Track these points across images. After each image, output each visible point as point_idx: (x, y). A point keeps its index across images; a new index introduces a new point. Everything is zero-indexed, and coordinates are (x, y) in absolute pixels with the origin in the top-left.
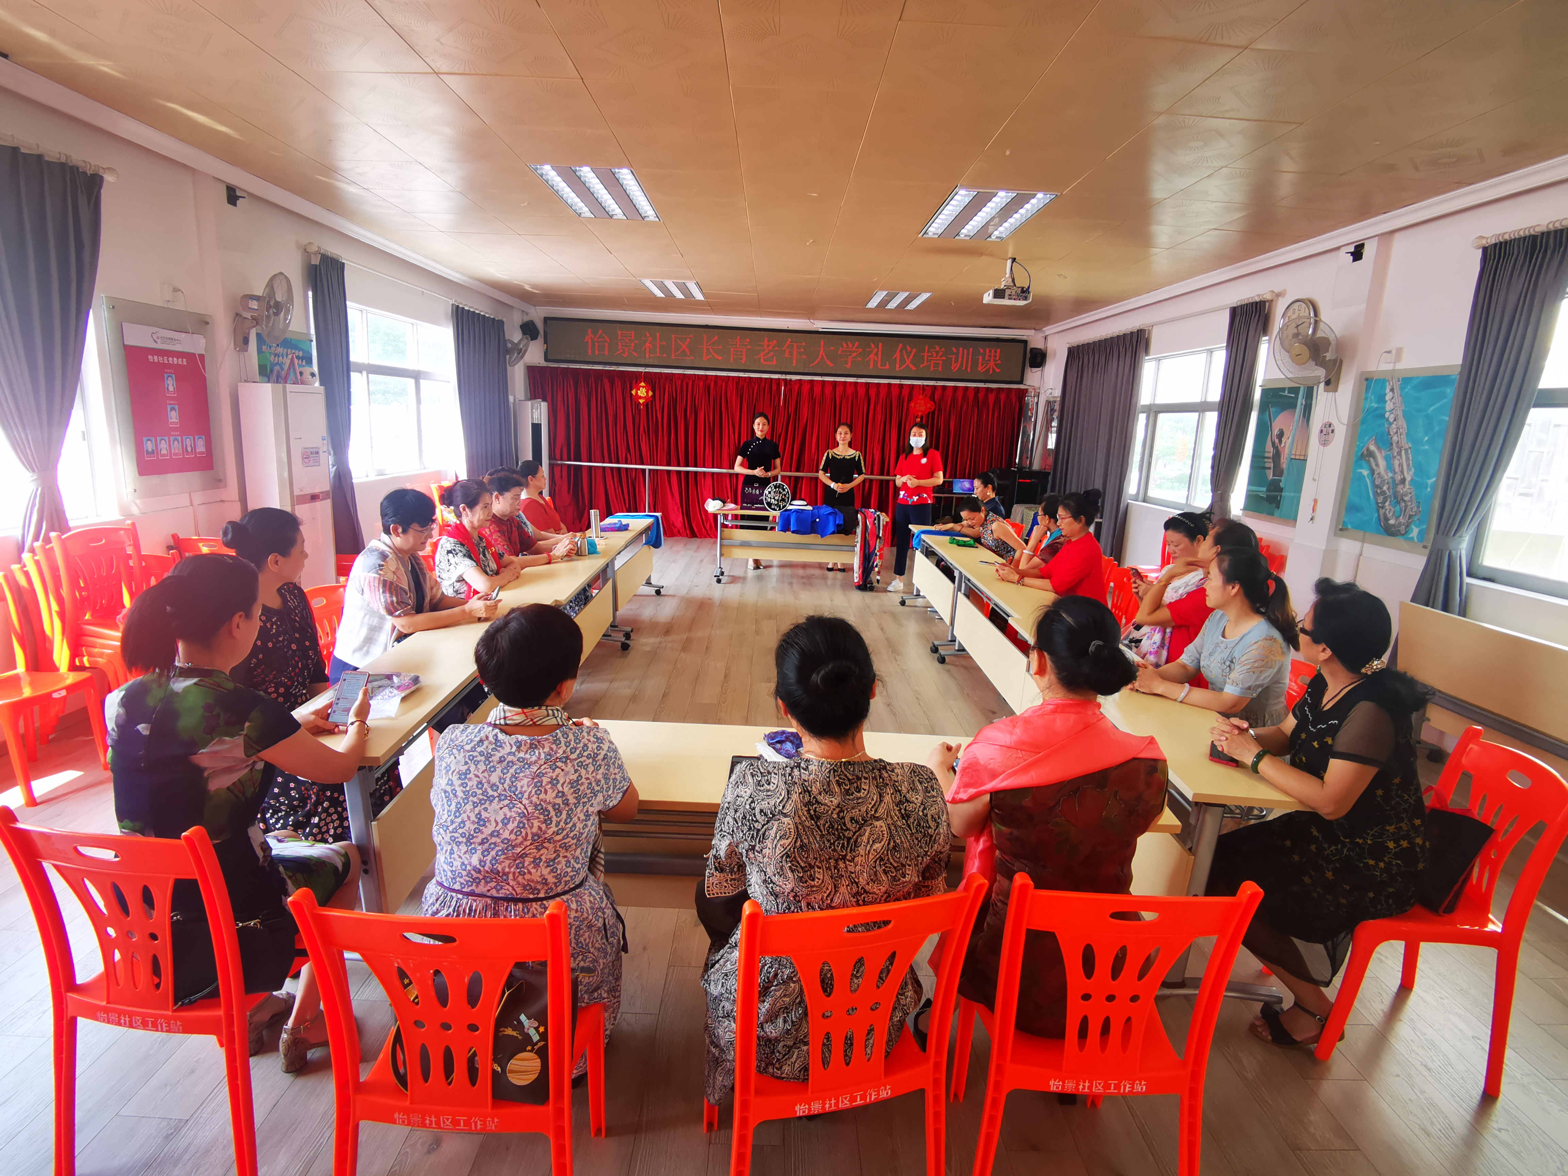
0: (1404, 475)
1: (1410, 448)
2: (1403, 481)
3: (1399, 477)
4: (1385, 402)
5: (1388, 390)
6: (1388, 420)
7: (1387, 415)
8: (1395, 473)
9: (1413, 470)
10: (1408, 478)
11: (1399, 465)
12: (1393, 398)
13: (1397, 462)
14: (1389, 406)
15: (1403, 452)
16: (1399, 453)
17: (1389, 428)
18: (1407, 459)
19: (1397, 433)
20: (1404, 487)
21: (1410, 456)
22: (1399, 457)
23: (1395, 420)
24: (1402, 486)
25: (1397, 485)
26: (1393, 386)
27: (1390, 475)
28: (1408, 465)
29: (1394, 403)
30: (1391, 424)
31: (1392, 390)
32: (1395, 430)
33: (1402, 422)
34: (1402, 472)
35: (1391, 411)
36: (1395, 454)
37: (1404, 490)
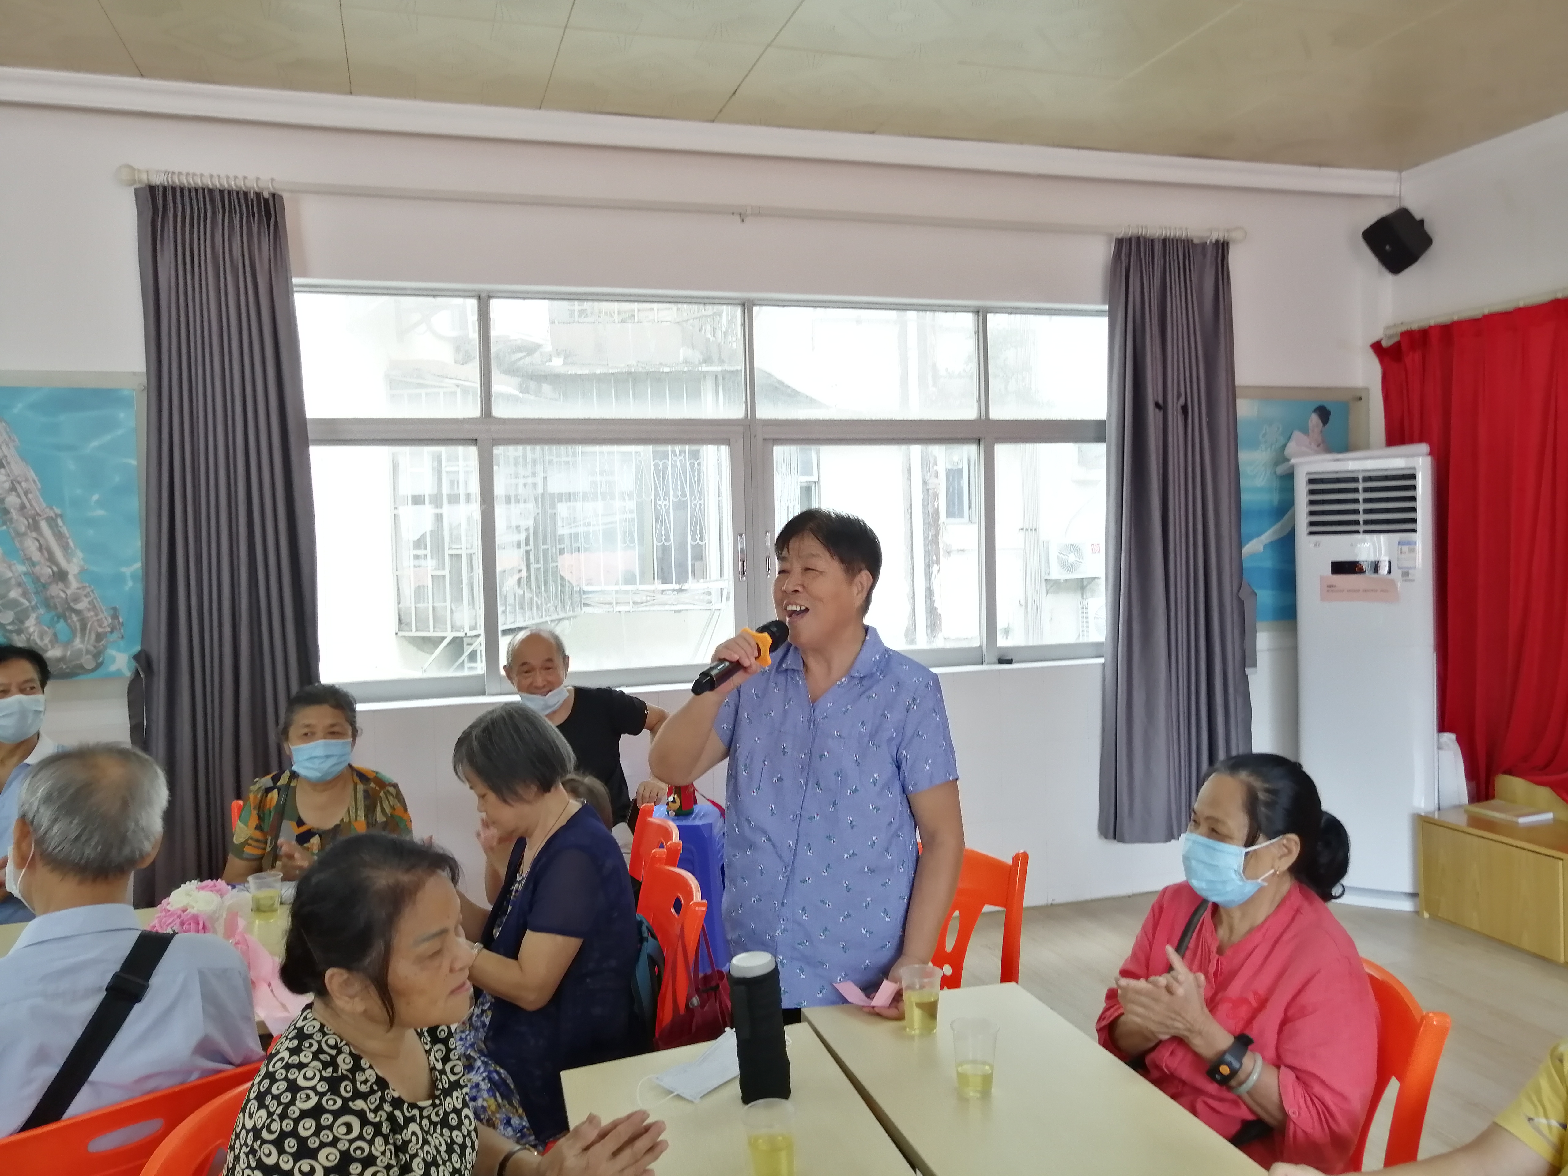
0: (57, 564)
1: (56, 515)
2: (61, 576)
3: (45, 571)
8: (33, 564)
9: (80, 554)
10: (73, 569)
11: (40, 548)
13: (31, 545)
15: (44, 525)
16: (35, 527)
18: (59, 536)
20: (67, 587)
21: (64, 530)
22: (34, 535)
24: (61, 585)
25: (45, 587)
27: (21, 568)
28: (65, 547)
34: (52, 559)
36: (23, 529)
37: (69, 592)
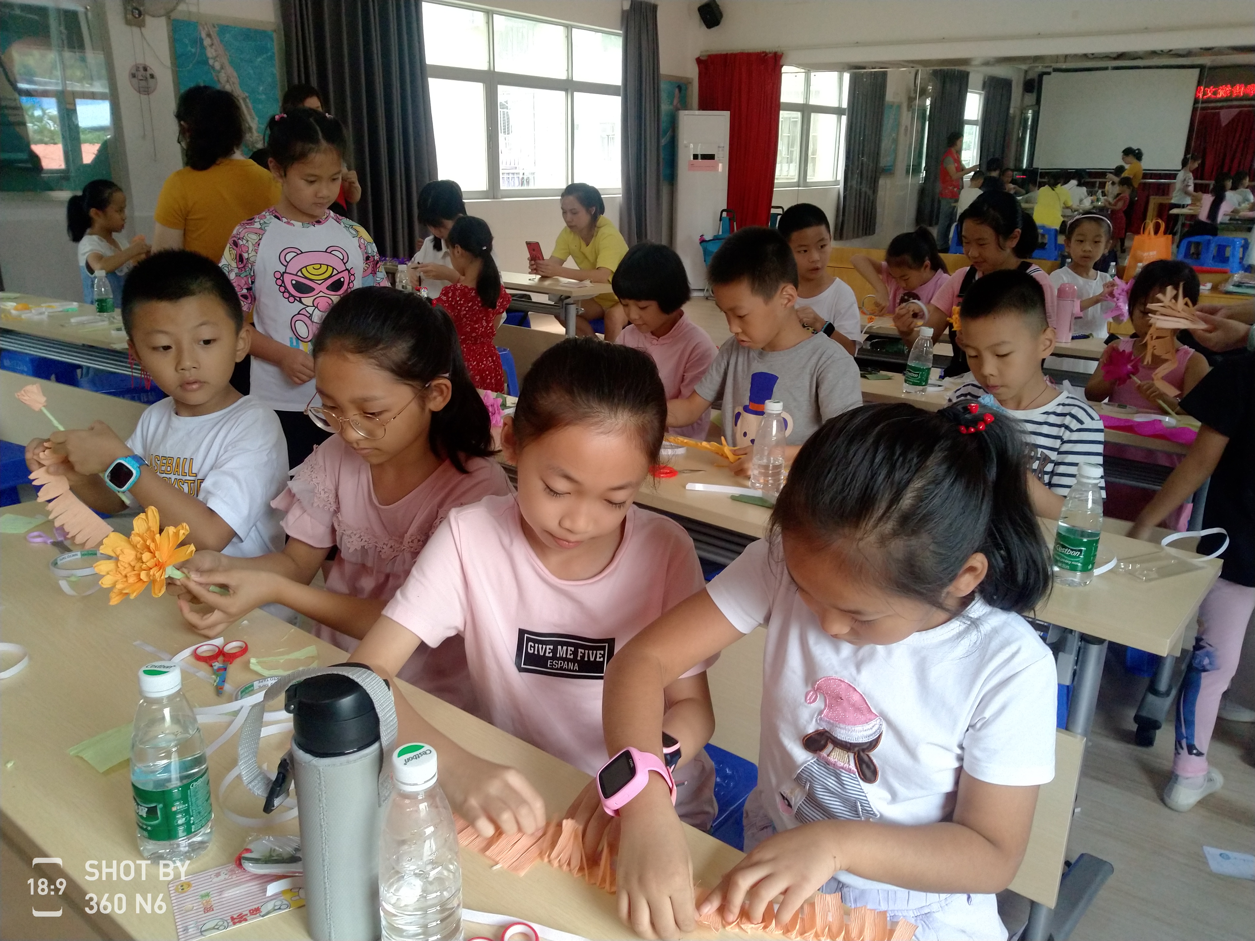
4: (203, 48)
5: (203, 35)
6: (213, 67)
7: (211, 62)
10: (254, 126)
12: (212, 45)
14: (210, 53)
17: (217, 76)
19: (228, 81)
23: (222, 68)
26: (209, 31)
29: (216, 51)
30: (219, 72)
31: (209, 35)
32: (225, 79)
33: (230, 70)
35: (215, 58)
